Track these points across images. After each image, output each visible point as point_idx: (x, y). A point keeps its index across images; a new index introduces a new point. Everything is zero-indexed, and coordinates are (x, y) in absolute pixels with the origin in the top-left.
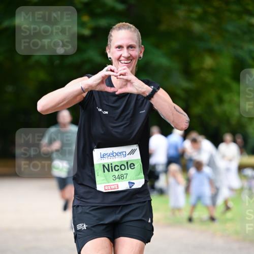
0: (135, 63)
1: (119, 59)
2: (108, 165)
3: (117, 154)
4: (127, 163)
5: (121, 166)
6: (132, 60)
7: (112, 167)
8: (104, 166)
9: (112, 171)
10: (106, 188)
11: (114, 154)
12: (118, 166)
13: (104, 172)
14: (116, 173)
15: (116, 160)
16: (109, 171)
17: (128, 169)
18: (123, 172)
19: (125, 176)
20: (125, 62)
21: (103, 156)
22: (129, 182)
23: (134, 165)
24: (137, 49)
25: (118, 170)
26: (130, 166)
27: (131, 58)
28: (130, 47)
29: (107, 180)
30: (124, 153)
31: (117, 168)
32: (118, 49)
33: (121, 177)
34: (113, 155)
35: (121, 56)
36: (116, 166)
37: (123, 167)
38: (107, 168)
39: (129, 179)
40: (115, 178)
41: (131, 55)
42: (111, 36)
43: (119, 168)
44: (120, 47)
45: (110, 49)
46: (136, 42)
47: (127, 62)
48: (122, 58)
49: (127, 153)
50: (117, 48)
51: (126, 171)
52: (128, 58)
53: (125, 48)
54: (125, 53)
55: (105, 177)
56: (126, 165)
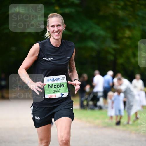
0: (61, 33)
1: (53, 32)
2: (51, 85)
3: (55, 79)
4: (60, 84)
6: (59, 32)
7: (53, 86)
8: (49, 85)
9: (53, 88)
10: (50, 96)
11: (54, 80)
13: (49, 88)
14: (55, 89)
15: (55, 83)
16: (51, 88)
17: (61, 87)
18: (58, 89)
19: (59, 91)
20: (56, 33)
21: (49, 80)
22: (61, 94)
23: (64, 85)
24: (62, 26)
26: (62, 86)
27: (59, 31)
28: (58, 26)
30: (59, 79)
31: (55, 86)
32: (52, 27)
33: (57, 91)
35: (54, 31)
36: (55, 85)
37: (58, 86)
38: (50, 86)
39: (61, 92)
40: (54, 92)
41: (59, 30)
42: (48, 21)
43: (56, 86)
45: (48, 27)
46: (61, 23)
47: (57, 33)
48: (55, 32)
49: (60, 79)
52: (57, 32)
53: (56, 26)
54: (56, 29)
55: (49, 91)
56: (60, 85)
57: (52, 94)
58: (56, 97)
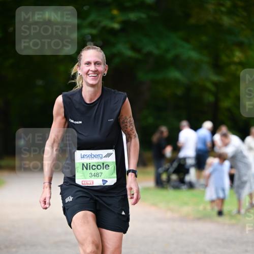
1: (87, 74)
2: (87, 164)
3: (95, 156)
4: (103, 164)
5: (98, 166)
6: (98, 74)
7: (90, 166)
8: (83, 164)
9: (90, 169)
10: (83, 183)
11: (93, 156)
12: (95, 166)
13: (83, 169)
14: (93, 172)
16: (87, 169)
17: (103, 169)
18: (99, 171)
19: (100, 174)
20: (93, 75)
21: (83, 157)
22: (103, 180)
23: (109, 166)
24: (102, 66)
25: (95, 169)
26: (106, 167)
28: (96, 63)
29: (84, 176)
30: (101, 156)
31: (94, 167)
33: (96, 175)
34: (91, 156)
35: (89, 70)
36: (93, 165)
37: (99, 167)
38: (86, 167)
39: (103, 177)
40: (92, 175)
43: (96, 167)
44: (89, 63)
48: (90, 72)
49: (103, 156)
50: (86, 64)
51: (101, 171)
53: (93, 64)
54: (92, 68)
55: (83, 173)
56: (102, 166)
57: (87, 180)
58: (94, 185)
